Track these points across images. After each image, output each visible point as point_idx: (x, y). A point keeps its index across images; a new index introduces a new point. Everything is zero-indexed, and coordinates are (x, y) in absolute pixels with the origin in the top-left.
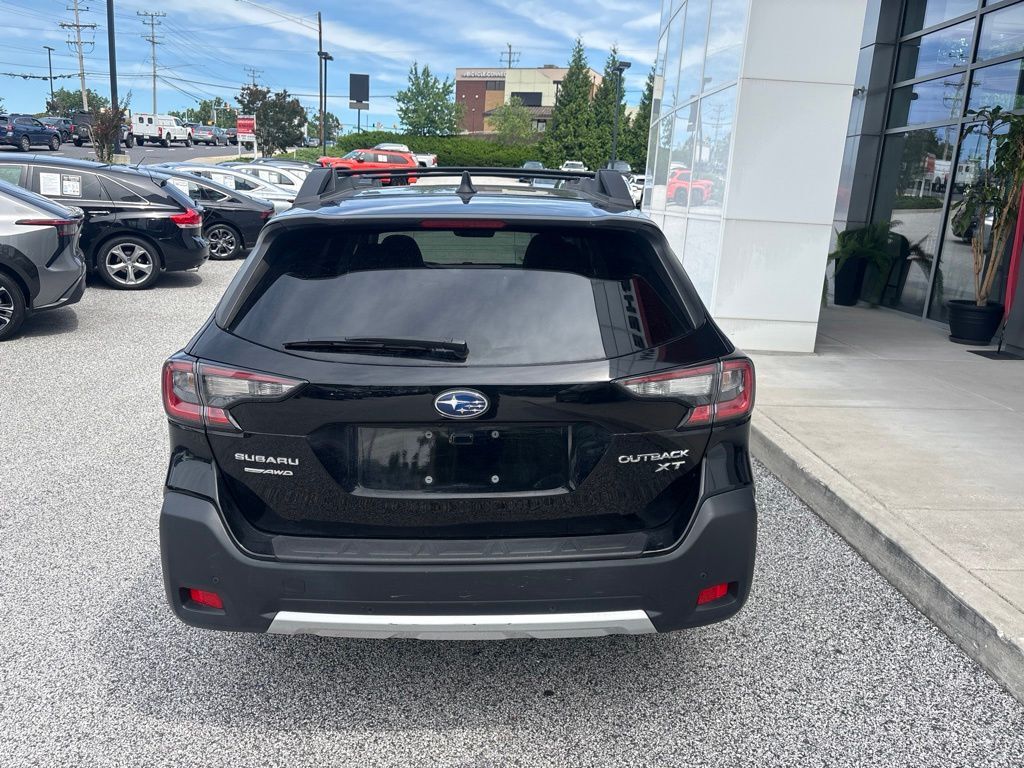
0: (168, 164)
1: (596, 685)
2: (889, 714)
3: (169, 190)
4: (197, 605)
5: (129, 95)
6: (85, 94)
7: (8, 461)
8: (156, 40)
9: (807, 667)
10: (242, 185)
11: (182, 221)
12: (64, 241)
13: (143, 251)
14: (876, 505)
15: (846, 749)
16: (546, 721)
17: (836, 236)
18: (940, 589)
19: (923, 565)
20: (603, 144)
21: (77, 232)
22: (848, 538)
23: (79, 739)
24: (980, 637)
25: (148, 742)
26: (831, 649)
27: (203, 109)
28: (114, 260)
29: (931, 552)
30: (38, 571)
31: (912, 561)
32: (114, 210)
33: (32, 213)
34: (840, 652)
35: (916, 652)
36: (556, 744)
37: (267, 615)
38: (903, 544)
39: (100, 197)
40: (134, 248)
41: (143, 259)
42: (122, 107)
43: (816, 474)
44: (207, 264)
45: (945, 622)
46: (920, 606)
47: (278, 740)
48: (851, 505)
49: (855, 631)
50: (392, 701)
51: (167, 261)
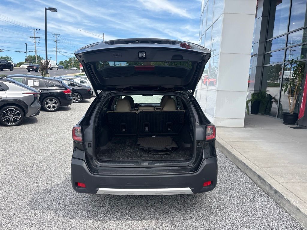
0: (61, 76)
1: (179, 210)
2: (255, 218)
3: (63, 84)
4: (79, 187)
5: (51, 58)
6: (36, 56)
7: (22, 157)
8: (57, 41)
9: (235, 207)
10: (82, 82)
11: (66, 92)
12: (35, 98)
13: (55, 101)
14: (256, 167)
15: (243, 225)
16: (166, 219)
17: (251, 95)
18: (271, 187)
19: (266, 181)
21: (39, 96)
22: (249, 176)
23: (48, 223)
24: (281, 199)
25: (65, 223)
26: (241, 202)
27: (70, 60)
28: (47, 103)
29: (270, 178)
30: (33, 184)
31: (264, 180)
32: (48, 90)
33: (27, 91)
34: (244, 203)
35: (264, 203)
36: (169, 224)
37: (97, 189)
38: (262, 176)
39: (44, 86)
40: (53, 100)
41: (55, 103)
42: (49, 61)
43: (241, 159)
44: (72, 104)
45: (272, 196)
46: (266, 192)
47: (98, 223)
48: (249, 167)
49: (248, 198)
50: (127, 214)
51: (62, 104)
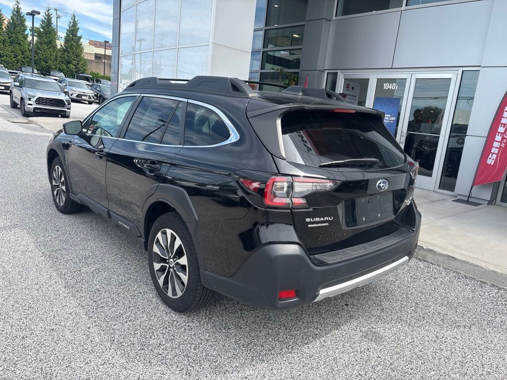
20: (16, 56)
